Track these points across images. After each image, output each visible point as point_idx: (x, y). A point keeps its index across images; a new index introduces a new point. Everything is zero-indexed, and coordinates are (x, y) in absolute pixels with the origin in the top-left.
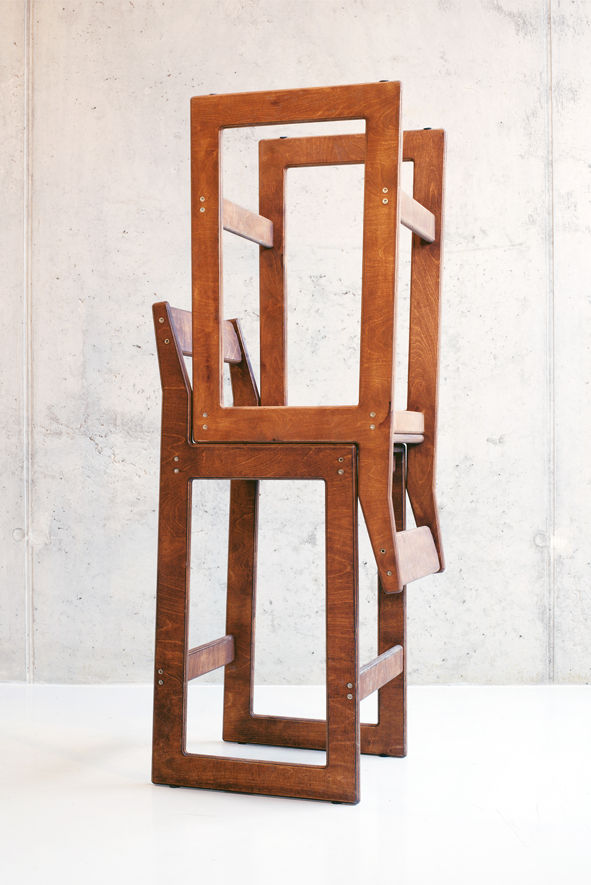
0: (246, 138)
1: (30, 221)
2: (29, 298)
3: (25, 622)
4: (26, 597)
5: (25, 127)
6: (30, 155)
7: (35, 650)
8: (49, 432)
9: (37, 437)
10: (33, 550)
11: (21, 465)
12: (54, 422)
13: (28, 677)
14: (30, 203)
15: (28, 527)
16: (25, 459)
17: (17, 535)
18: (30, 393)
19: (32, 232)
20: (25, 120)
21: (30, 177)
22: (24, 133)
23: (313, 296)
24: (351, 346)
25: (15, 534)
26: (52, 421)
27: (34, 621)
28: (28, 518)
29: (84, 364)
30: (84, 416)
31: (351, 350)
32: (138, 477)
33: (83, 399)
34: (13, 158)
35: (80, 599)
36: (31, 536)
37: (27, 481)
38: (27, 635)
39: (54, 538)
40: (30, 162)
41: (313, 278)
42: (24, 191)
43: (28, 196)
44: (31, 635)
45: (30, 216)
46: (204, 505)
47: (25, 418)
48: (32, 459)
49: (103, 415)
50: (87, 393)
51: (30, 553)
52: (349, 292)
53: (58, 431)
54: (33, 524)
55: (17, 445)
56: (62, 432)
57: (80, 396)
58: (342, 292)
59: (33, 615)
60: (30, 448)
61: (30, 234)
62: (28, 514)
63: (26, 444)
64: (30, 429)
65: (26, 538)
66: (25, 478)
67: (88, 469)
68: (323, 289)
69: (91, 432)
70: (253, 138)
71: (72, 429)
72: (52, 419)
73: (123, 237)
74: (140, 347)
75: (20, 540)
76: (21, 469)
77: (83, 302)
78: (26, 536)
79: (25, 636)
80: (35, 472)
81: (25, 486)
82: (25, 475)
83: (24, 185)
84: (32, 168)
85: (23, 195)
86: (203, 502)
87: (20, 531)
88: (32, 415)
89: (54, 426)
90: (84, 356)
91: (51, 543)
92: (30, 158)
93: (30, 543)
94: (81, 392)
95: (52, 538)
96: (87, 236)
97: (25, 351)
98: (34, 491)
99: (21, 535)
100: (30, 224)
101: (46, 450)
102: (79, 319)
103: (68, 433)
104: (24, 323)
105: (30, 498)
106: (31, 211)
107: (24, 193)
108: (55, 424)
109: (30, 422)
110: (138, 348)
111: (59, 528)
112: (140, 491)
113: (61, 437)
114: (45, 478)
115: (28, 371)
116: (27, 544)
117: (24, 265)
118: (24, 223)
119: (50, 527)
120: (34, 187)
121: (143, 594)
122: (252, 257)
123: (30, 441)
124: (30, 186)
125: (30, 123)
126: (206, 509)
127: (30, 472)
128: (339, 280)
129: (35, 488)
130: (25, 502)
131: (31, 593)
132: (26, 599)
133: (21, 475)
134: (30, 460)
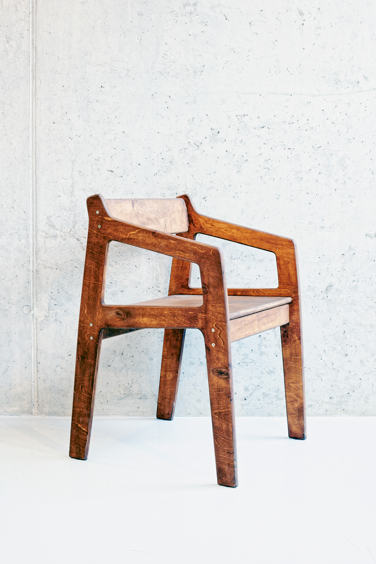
0: (190, 14)
1: (34, 81)
2: (34, 137)
3: (32, 372)
4: (32, 355)
5: (31, 12)
6: (34, 32)
7: (39, 392)
8: (48, 235)
9: (39, 239)
10: (37, 321)
11: (28, 259)
12: (51, 228)
13: (33, 412)
14: (34, 68)
15: (33, 304)
16: (31, 255)
17: (25, 310)
18: (34, 207)
19: (36, 90)
20: (31, 7)
21: (34, 49)
22: (30, 16)
23: (238, 130)
24: (266, 167)
25: (24, 309)
26: (50, 228)
27: (38, 371)
28: (33, 298)
29: (73, 185)
30: (73, 223)
31: (266, 169)
32: (111, 267)
33: (72, 211)
34: (22, 36)
35: (70, 355)
36: (36, 311)
37: (33, 271)
38: (33, 382)
39: (52, 312)
40: (34, 37)
41: (238, 117)
42: (30, 59)
43: (33, 63)
44: (35, 382)
45: (34, 78)
46: (158, 286)
47: (31, 225)
48: (36, 255)
49: (86, 222)
50: (75, 206)
51: (35, 322)
52: (265, 126)
53: (54, 235)
54: (37, 302)
55: (26, 245)
56: (57, 235)
57: (70, 209)
58: (260, 127)
59: (37, 367)
60: (35, 247)
61: (34, 91)
62: (33, 295)
63: (32, 245)
64: (35, 233)
65: (32, 312)
66: (31, 269)
67: (76, 261)
68: (246, 125)
69: (78, 235)
70: (195, 13)
71: (64, 233)
72: (50, 226)
73: (101, 91)
74: (113, 172)
75: (28, 314)
76: (29, 263)
77: (72, 139)
78: (32, 310)
79: (32, 382)
80: (38, 265)
81: (31, 275)
82: (31, 267)
83: (30, 55)
84: (36, 42)
85: (30, 62)
86: (158, 284)
87: (28, 307)
88: (36, 223)
89: (52, 231)
90: (72, 179)
91: (49, 315)
92: (34, 34)
93: (35, 316)
94: (71, 206)
95: (50, 312)
96: (75, 91)
97: (31, 176)
98: (37, 278)
99: (28, 310)
100: (34, 83)
101: (46, 248)
102: (69, 152)
103: (61, 236)
104: (30, 156)
105: (35, 283)
106: (35, 74)
107: (30, 61)
108: (53, 229)
109: (35, 228)
110: (111, 172)
111: (55, 305)
112: (113, 277)
113: (56, 239)
114: (45, 268)
115: (33, 191)
116: (33, 317)
117: (30, 114)
118: (30, 83)
119: (49, 304)
120: (37, 56)
121: (115, 351)
122: (194, 103)
123: (35, 242)
124: (34, 56)
125: (34, 9)
126: (160, 289)
127: (35, 264)
128: (258, 118)
129: (39, 276)
130: (32, 286)
131: (35, 352)
132: (32, 356)
133: (29, 267)
134: (35, 256)
